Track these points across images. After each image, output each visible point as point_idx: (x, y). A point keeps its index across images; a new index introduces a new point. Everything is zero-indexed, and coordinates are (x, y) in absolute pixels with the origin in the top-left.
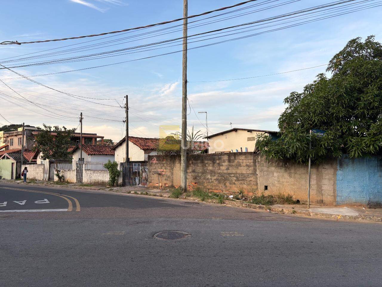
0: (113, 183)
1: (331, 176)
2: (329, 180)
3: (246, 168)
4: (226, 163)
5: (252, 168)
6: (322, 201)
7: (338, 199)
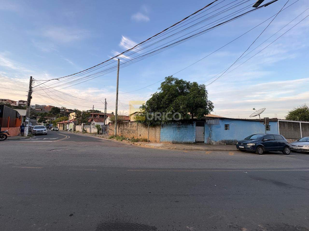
0: (98, 133)
1: (159, 131)
2: (158, 132)
3: (135, 127)
4: (130, 126)
5: (136, 128)
6: (156, 141)
7: (161, 140)
